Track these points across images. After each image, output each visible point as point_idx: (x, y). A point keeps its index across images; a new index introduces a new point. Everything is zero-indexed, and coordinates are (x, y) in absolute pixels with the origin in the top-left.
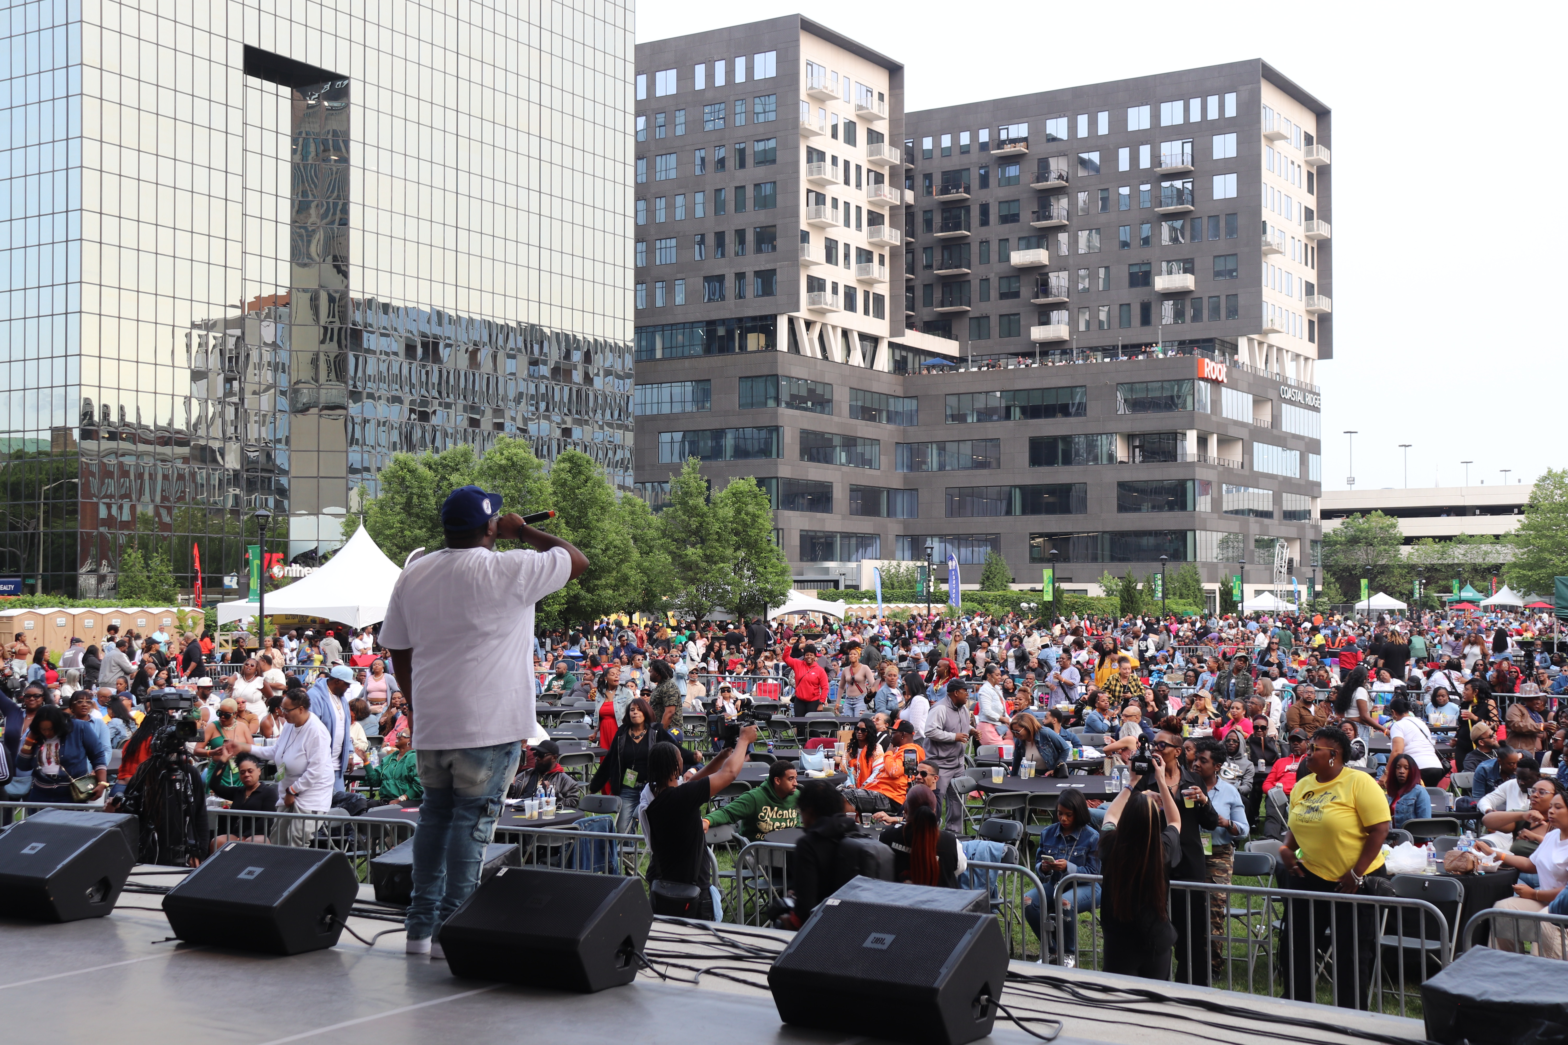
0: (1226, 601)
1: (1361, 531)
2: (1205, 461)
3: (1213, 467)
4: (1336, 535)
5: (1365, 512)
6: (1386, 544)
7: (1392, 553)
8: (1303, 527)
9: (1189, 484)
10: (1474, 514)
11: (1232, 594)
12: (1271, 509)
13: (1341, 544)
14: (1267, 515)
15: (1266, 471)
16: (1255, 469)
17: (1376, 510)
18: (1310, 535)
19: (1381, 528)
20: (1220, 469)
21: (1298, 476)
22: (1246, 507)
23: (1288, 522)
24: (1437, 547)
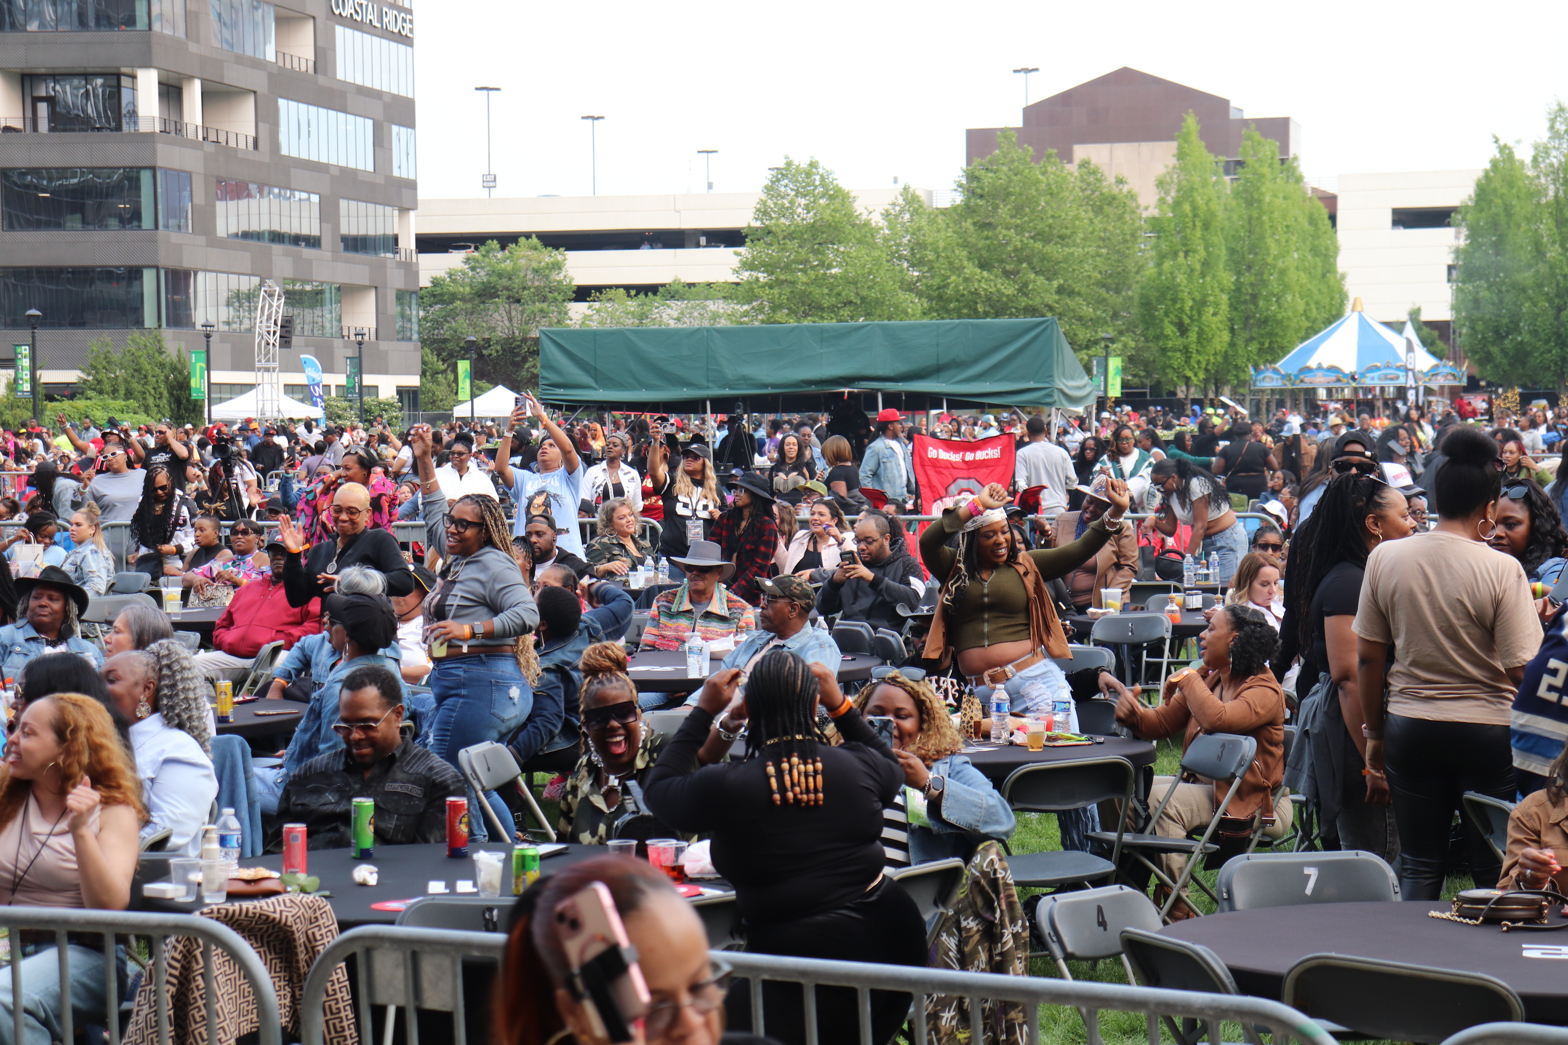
0: (178, 402)
1: (500, 276)
2: (178, 131)
3: (194, 145)
4: (454, 281)
5: (506, 240)
6: (544, 299)
7: (554, 317)
8: (383, 266)
9: (146, 177)
10: (698, 246)
11: (188, 387)
12: (315, 232)
13: (463, 299)
14: (313, 242)
15: (304, 156)
16: (284, 152)
17: (528, 235)
18: (396, 280)
19: (536, 271)
20: (209, 148)
21: (370, 168)
22: (265, 227)
23: (351, 255)
24: (632, 305)
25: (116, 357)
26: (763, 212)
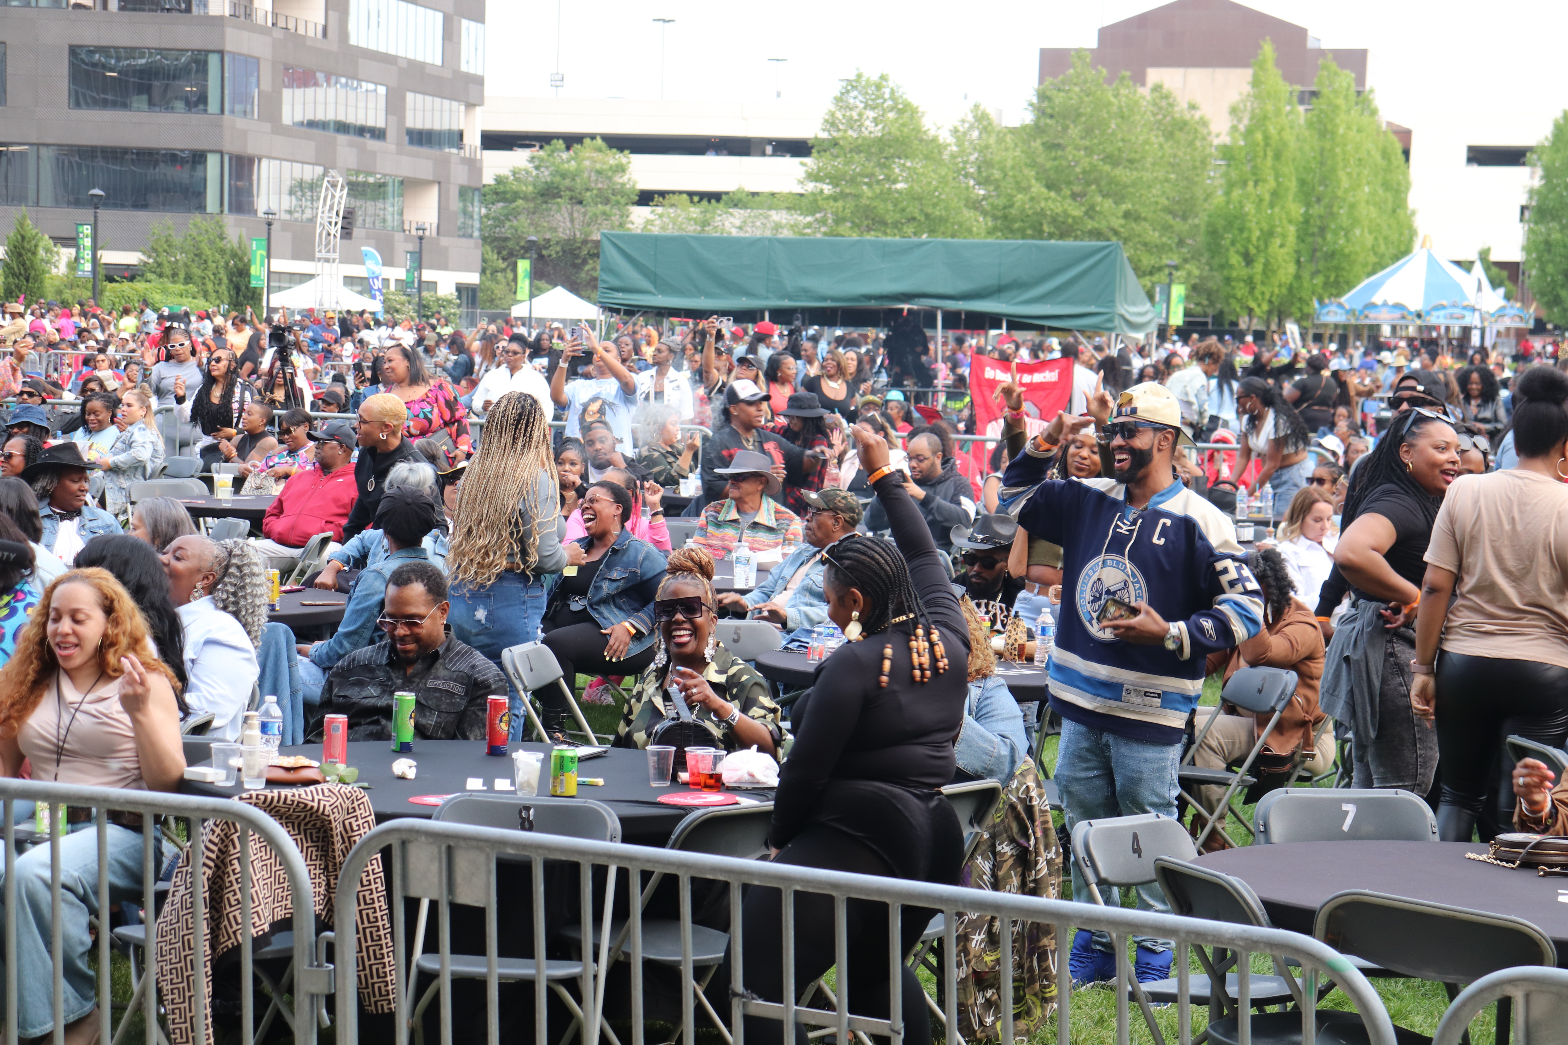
0: (238, 289)
1: (563, 176)
2: (248, 16)
3: (263, 30)
4: (517, 179)
5: (572, 140)
6: (607, 201)
7: (616, 219)
8: (446, 161)
9: (213, 61)
10: (763, 154)
11: (248, 275)
12: (381, 124)
13: (525, 198)
14: (378, 134)
15: (373, 47)
16: (353, 41)
17: (593, 137)
18: (460, 176)
19: (599, 172)
20: (278, 34)
21: (438, 62)
22: (330, 116)
23: (416, 149)
24: (695, 211)
25: (177, 241)
26: (831, 123)
